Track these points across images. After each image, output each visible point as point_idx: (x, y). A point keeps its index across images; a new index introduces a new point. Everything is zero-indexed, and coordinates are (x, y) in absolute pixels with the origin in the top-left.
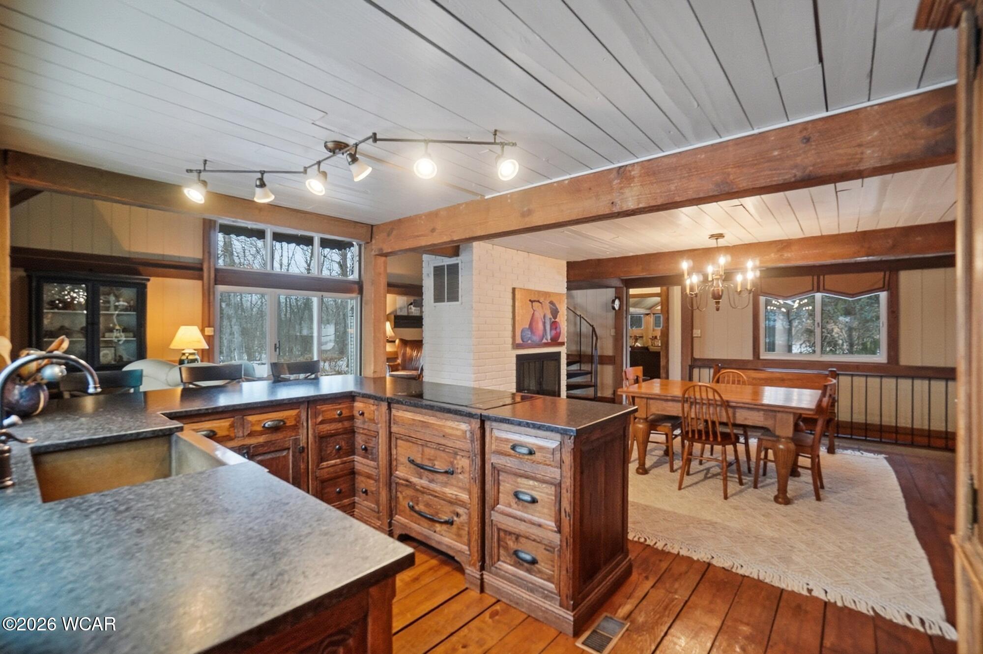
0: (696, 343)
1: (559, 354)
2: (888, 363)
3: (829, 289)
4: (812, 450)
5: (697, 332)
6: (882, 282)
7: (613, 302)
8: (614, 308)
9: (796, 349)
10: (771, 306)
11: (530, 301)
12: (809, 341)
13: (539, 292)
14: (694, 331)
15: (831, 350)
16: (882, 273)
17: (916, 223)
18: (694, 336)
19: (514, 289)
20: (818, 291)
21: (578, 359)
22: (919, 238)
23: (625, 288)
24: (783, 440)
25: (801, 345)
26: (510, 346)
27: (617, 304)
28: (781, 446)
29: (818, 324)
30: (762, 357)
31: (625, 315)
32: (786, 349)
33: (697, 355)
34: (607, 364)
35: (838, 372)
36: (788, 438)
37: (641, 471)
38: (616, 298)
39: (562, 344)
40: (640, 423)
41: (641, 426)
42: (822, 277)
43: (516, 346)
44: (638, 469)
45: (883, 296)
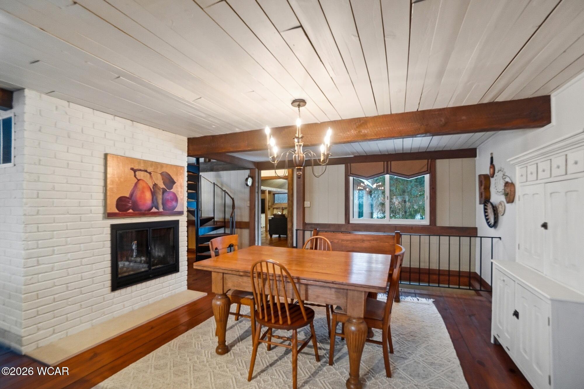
0: (307, 211)
1: (177, 222)
2: (430, 225)
3: (393, 171)
4: (383, 324)
5: (307, 204)
6: (426, 166)
7: (247, 179)
8: (247, 185)
9: (375, 216)
10: (360, 186)
11: (132, 169)
12: (382, 210)
13: (145, 162)
14: (305, 202)
15: (394, 215)
16: (426, 161)
17: (462, 105)
18: (305, 206)
19: (106, 155)
20: (387, 173)
21: (223, 224)
22: (464, 118)
23: (257, 170)
24: (354, 321)
25: (378, 212)
26: (101, 215)
27: (250, 182)
28: (353, 328)
29: (388, 197)
30: (351, 222)
31: (257, 191)
32: (370, 215)
33: (307, 221)
34: (245, 228)
35: (401, 234)
36: (359, 318)
37: (220, 351)
38: (249, 176)
39: (181, 213)
40: (217, 299)
41: (218, 303)
42: (389, 163)
43: (110, 215)
44: (218, 348)
45: (427, 177)
